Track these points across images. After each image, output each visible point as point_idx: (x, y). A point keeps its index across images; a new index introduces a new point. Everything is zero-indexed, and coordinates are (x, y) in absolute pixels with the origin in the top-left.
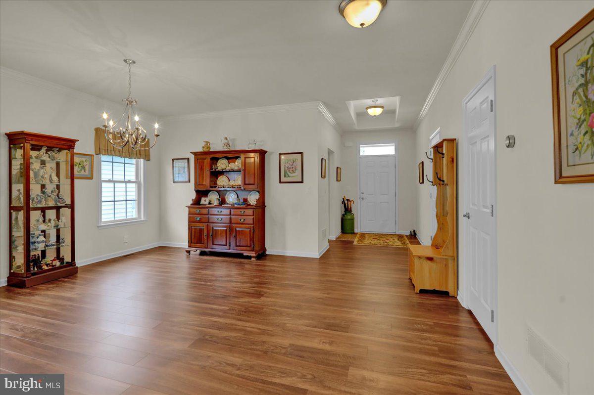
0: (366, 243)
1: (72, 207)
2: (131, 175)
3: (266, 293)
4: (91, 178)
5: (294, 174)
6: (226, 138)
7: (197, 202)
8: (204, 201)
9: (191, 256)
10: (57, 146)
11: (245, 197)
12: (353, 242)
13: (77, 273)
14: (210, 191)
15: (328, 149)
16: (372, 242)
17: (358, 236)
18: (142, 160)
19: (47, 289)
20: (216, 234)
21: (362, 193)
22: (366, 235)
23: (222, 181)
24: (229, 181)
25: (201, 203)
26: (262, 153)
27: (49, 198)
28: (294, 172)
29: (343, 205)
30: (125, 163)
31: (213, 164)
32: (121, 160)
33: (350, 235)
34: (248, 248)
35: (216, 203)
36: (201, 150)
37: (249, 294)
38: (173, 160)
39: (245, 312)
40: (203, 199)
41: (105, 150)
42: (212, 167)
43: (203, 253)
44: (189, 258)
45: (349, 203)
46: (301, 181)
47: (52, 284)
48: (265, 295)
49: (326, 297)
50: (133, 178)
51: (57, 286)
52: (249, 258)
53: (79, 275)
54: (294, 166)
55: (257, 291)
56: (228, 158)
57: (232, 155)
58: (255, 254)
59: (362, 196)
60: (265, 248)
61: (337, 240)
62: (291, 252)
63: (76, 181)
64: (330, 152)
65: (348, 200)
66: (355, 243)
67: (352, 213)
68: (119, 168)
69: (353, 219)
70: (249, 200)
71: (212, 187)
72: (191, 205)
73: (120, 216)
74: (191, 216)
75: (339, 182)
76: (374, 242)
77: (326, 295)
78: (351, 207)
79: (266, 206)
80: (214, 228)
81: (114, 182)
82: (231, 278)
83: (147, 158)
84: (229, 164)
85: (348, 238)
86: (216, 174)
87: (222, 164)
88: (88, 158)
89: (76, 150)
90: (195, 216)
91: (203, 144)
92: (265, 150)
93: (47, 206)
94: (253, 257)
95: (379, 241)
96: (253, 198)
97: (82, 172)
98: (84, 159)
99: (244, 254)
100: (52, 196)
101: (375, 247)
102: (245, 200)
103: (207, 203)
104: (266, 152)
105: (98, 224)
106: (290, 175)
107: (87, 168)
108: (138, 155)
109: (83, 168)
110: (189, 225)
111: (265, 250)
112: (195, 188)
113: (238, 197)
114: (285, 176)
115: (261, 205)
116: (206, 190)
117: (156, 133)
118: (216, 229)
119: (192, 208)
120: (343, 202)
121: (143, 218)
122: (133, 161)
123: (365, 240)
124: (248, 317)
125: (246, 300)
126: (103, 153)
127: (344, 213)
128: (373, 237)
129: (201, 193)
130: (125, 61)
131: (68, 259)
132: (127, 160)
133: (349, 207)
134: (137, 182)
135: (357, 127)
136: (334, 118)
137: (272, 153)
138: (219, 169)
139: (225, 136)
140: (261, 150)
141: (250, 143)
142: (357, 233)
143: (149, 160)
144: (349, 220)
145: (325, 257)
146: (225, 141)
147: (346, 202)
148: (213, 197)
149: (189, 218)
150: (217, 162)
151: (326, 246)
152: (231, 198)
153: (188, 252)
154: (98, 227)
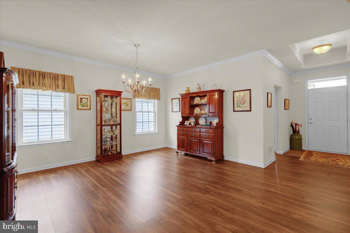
0: (312, 160)
1: (120, 124)
2: (151, 108)
3: (212, 191)
4: (131, 110)
5: (244, 105)
6: (198, 84)
7: (182, 123)
8: (187, 123)
9: (179, 155)
10: (114, 95)
11: (211, 121)
12: (300, 158)
13: (122, 158)
14: (190, 117)
15: (275, 85)
16: (319, 160)
17: (305, 152)
18: (156, 100)
19: (107, 165)
20: (192, 143)
21: (310, 119)
22: (314, 153)
23: (197, 111)
24: (201, 111)
25: (185, 124)
26: (221, 92)
27: (111, 120)
28: (244, 104)
29: (292, 127)
30: (148, 102)
31: (191, 101)
32: (147, 100)
33: (298, 151)
34: (210, 155)
35: (193, 124)
36: (185, 92)
37: (200, 190)
38: (172, 99)
39: (191, 204)
40: (186, 122)
41: (137, 96)
42: (191, 102)
43: (186, 155)
44: (178, 156)
45: (297, 126)
46: (249, 110)
47: (110, 162)
48: (211, 193)
49: (260, 207)
50: (152, 110)
51: (111, 164)
52: (211, 161)
53: (123, 159)
54: (244, 100)
55: (206, 188)
56: (200, 97)
57: (202, 95)
58: (215, 159)
59: (310, 121)
60: (223, 155)
61: (285, 155)
62: (242, 160)
63: (122, 112)
64: (277, 88)
65: (296, 124)
66: (301, 159)
67: (300, 134)
68: (145, 105)
69: (300, 140)
70: (213, 123)
71: (190, 115)
72: (179, 125)
73: (146, 130)
74: (178, 131)
75: (286, 111)
76: (321, 160)
77: (261, 205)
78: (299, 130)
79: (224, 127)
80: (191, 140)
81: (143, 112)
82: (194, 175)
83: (158, 98)
84: (201, 100)
85: (295, 154)
86: (193, 107)
87: (197, 101)
88: (129, 100)
89: (122, 96)
90: (180, 131)
91: (186, 89)
92: (223, 89)
93: (110, 124)
94: (214, 161)
95: (327, 160)
96: (215, 121)
97: (127, 108)
98: (128, 101)
99: (208, 158)
100: (112, 119)
101: (322, 165)
102: (211, 123)
103: (188, 124)
104: (224, 91)
105: (135, 133)
106: (241, 106)
107: (129, 105)
108: (154, 97)
109: (127, 105)
110: (178, 137)
111: (223, 157)
112: (182, 115)
113: (206, 121)
114: (237, 107)
115: (220, 127)
116: (187, 117)
117: (150, 84)
118: (192, 141)
119: (179, 127)
120: (292, 126)
121: (157, 132)
122: (153, 101)
123: (313, 157)
124: (191, 209)
125: (196, 194)
126: (137, 97)
127: (292, 134)
128: (321, 156)
129: (185, 118)
130: (135, 45)
131: (119, 150)
132: (149, 100)
133: (297, 130)
134: (154, 112)
135: (303, 67)
136: (282, 62)
137: (228, 91)
138: (195, 103)
139: (198, 83)
140: (219, 89)
141: (213, 86)
142: (304, 151)
143: (160, 100)
144: (297, 139)
145: (270, 168)
146: (198, 86)
147: (294, 125)
148: (192, 121)
149: (178, 132)
150: (194, 99)
151: (273, 159)
152: (202, 121)
153: (177, 152)
154: (134, 135)
